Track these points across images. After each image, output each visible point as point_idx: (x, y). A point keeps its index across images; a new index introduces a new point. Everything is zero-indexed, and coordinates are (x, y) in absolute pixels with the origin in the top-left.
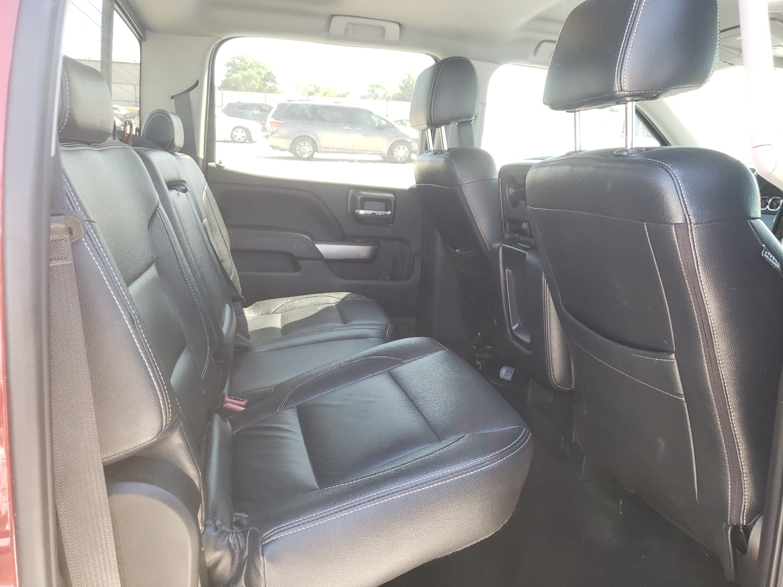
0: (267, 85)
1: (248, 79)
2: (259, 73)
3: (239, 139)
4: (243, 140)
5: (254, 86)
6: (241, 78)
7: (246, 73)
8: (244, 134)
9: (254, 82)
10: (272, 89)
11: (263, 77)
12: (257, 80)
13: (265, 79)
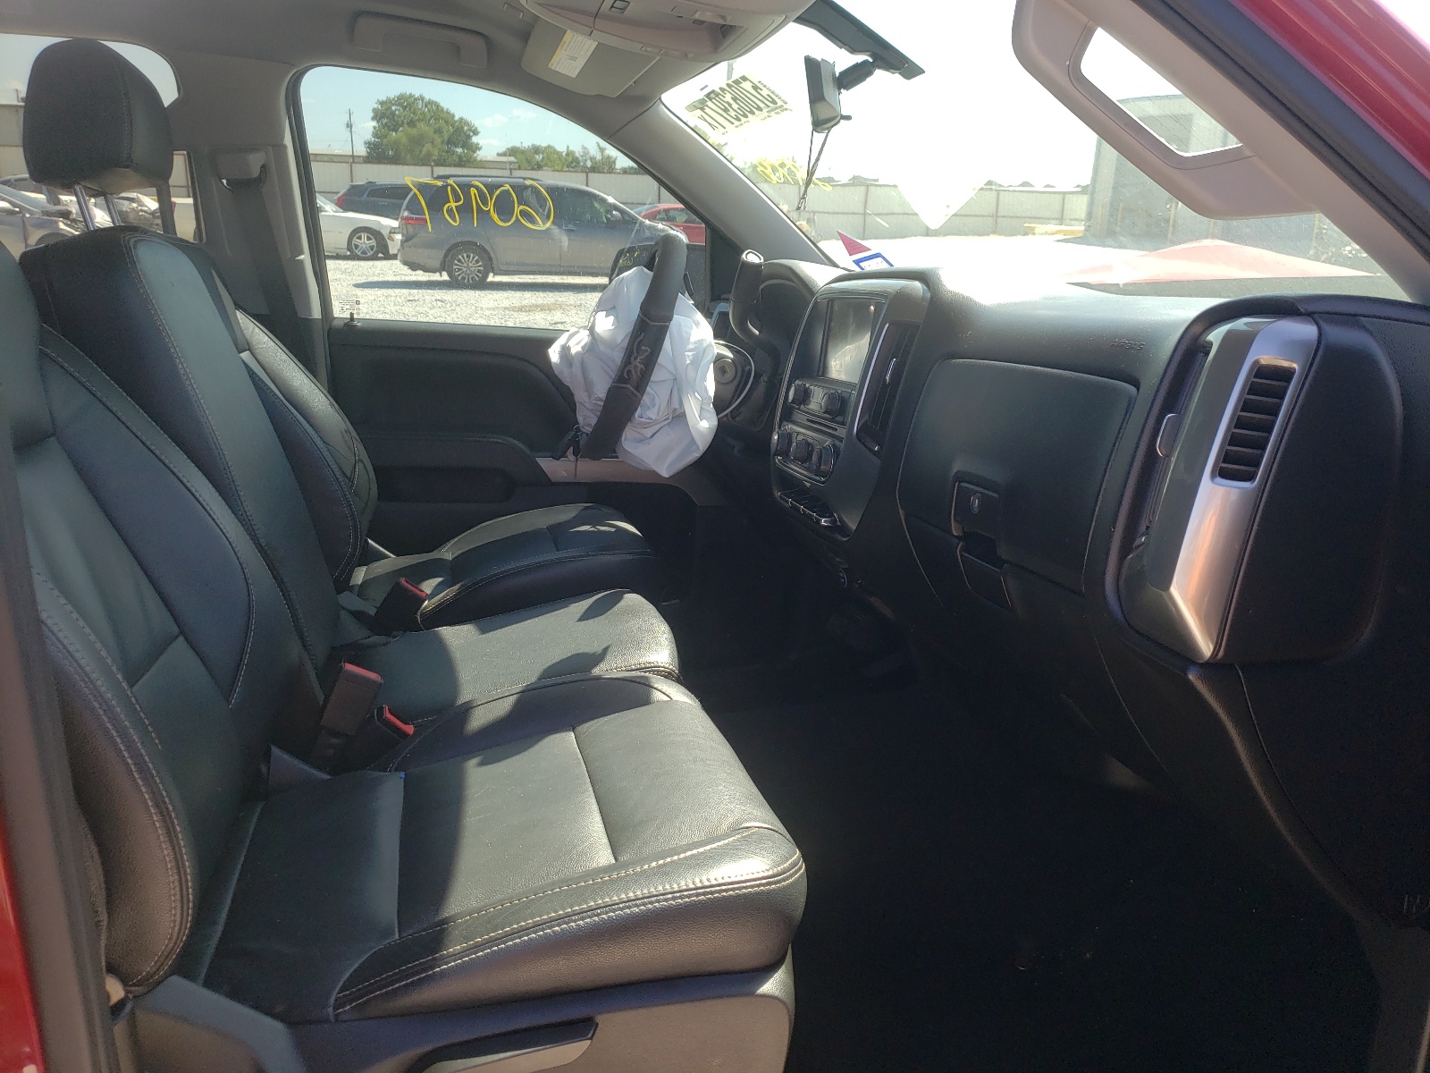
0: (454, 152)
1: (417, 141)
2: (438, 131)
3: (364, 253)
4: (370, 253)
5: (429, 155)
6: (404, 140)
7: (414, 132)
8: (373, 242)
9: (428, 147)
10: (464, 159)
11: (446, 136)
12: (436, 142)
13: (451, 142)
